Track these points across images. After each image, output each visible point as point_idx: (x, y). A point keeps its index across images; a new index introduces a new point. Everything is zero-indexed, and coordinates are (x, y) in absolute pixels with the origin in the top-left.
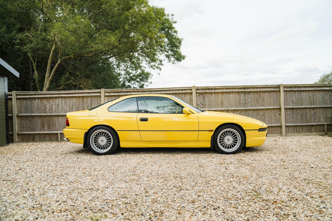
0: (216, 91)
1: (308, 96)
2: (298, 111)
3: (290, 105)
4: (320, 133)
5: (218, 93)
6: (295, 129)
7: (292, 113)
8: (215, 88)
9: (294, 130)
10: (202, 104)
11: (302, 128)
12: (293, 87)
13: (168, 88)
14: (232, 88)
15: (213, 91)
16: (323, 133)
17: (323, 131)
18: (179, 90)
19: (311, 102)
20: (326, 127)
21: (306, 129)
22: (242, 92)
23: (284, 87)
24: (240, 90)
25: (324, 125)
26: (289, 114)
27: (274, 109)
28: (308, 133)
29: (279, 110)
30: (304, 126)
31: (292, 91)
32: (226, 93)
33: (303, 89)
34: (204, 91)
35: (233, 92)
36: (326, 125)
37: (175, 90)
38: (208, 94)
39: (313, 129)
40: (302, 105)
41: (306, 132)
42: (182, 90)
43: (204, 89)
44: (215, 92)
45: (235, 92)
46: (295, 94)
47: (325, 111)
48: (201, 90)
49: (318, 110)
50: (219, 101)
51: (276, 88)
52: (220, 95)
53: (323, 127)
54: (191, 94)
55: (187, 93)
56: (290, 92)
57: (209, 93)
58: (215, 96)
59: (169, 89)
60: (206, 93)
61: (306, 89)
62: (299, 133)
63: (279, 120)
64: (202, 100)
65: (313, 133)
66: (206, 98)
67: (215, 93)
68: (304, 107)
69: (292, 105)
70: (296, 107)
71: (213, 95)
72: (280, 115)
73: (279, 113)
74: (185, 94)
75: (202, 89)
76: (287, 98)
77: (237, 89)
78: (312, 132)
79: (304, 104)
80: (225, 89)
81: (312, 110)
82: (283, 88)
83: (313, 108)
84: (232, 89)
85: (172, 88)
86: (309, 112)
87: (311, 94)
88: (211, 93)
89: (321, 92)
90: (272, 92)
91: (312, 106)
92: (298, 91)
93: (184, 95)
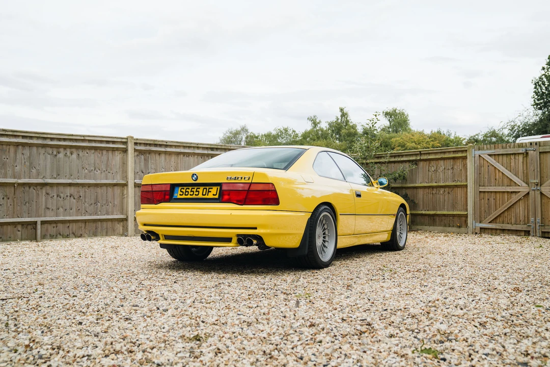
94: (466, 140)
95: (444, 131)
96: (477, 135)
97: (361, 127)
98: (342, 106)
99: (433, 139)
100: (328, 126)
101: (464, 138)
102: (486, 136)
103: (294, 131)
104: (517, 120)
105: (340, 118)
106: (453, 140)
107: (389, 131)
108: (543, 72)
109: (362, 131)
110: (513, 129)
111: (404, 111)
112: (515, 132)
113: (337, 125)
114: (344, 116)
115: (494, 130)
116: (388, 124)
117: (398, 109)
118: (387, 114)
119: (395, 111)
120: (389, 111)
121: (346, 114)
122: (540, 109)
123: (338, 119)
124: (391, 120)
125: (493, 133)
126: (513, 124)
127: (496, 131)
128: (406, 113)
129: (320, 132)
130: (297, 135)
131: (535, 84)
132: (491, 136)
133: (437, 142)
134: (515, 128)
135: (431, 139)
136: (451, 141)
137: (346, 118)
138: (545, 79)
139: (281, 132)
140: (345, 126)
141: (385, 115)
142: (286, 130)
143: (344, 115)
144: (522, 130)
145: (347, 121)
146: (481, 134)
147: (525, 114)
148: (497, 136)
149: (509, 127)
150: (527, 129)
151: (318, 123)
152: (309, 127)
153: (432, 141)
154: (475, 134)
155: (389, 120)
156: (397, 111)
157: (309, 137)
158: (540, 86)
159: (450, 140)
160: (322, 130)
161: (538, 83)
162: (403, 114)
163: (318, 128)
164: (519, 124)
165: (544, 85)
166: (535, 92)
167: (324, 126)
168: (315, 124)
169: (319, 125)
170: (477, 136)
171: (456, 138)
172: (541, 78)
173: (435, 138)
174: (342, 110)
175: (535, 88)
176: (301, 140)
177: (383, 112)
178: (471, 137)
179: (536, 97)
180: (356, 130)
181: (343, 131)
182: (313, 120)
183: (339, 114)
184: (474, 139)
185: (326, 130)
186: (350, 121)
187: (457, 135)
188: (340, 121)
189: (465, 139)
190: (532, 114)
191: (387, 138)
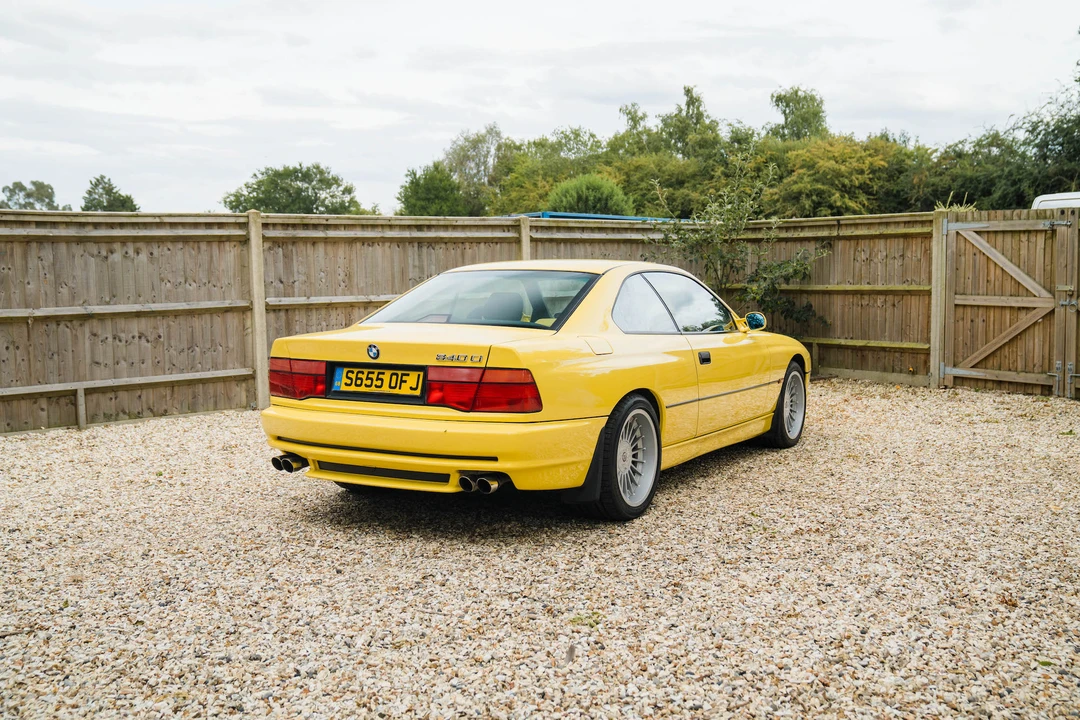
0: (332, 234)
5: (335, 241)
8: (329, 223)
10: (282, 282)
13: (154, 216)
14: (382, 226)
15: (320, 234)
18: (196, 225)
22: (411, 241)
24: (406, 234)
32: (363, 241)
34: (290, 233)
35: (384, 240)
37: (183, 225)
38: (301, 247)
42: (209, 225)
43: (288, 225)
44: (326, 238)
45: (391, 240)
48: (280, 227)
50: (340, 271)
52: (342, 251)
54: (245, 241)
55: (229, 238)
57: (305, 240)
58: (326, 253)
59: (157, 220)
60: (294, 241)
64: (281, 265)
66: (295, 257)
67: (326, 240)
71: (321, 247)
74: (221, 240)
75: (283, 225)
77: (397, 229)
80: (358, 229)
84: (380, 229)
85: (170, 216)
88: (314, 242)
90: (497, 243)
93: (215, 246)
94: (938, 154)
95: (895, 133)
96: (960, 142)
97: (727, 128)
98: (690, 85)
99: (872, 151)
100: (661, 125)
101: (935, 148)
102: (979, 144)
103: (592, 136)
104: (1044, 111)
105: (684, 107)
106: (912, 153)
107: (784, 135)
109: (729, 135)
110: (1034, 129)
111: (814, 93)
112: (1040, 137)
113: (678, 123)
114: (693, 104)
115: (998, 133)
116: (781, 120)
117: (803, 88)
118: (779, 99)
119: (796, 92)
120: (783, 93)
121: (698, 100)
123: (681, 110)
124: (787, 111)
125: (993, 139)
126: (1035, 119)
127: (1001, 134)
128: (818, 97)
129: (645, 137)
130: (597, 144)
132: (990, 145)
133: (881, 157)
134: (1040, 129)
135: (868, 152)
136: (909, 156)
137: (698, 108)
139: (566, 137)
140: (696, 124)
141: (776, 101)
142: (577, 134)
143: (693, 101)
144: (1053, 131)
145: (700, 116)
146: (969, 140)
147: (1062, 99)
148: (1003, 144)
149: (1027, 125)
150: (1064, 129)
151: (641, 119)
152: (622, 126)
153: (870, 155)
154: (957, 141)
155: (784, 112)
156: (800, 93)
157: (622, 147)
159: (906, 154)
160: (648, 132)
162: (813, 99)
163: (640, 129)
164: (1048, 119)
167: (653, 124)
168: (635, 119)
169: (642, 123)
170: (960, 146)
171: (918, 149)
173: (876, 151)
174: (688, 92)
176: (607, 152)
177: (772, 96)
178: (950, 147)
180: (717, 135)
181: (692, 137)
182: (630, 113)
183: (683, 101)
184: (955, 151)
185: (657, 133)
186: (705, 114)
187: (921, 143)
188: (684, 113)
189: (936, 151)
190: (1075, 99)
191: (778, 150)
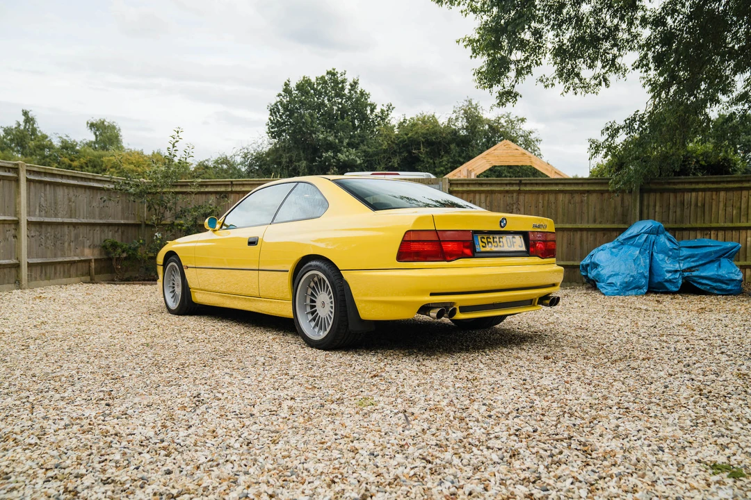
1: (66, 197)
2: (49, 229)
3: (34, 215)
4: (83, 278)
6: (44, 271)
7: (37, 233)
9: (41, 272)
11: (55, 269)
12: (42, 172)
16: (88, 278)
17: (89, 274)
19: (71, 211)
20: (93, 264)
21: (62, 270)
23: (27, 170)
25: (89, 261)
26: (32, 236)
27: (5, 222)
28: (65, 280)
29: (13, 226)
30: (60, 263)
31: (40, 182)
33: (59, 180)
36: (93, 261)
39: (73, 270)
40: (56, 216)
41: (60, 277)
46: (45, 190)
47: (91, 232)
49: (82, 230)
51: (9, 172)
53: (87, 264)
56: (37, 184)
61: (64, 181)
62: (49, 279)
63: (15, 251)
65: (73, 279)
68: (60, 220)
69: (40, 216)
70: (47, 220)
72: (16, 237)
73: (13, 232)
76: (31, 197)
78: (70, 277)
79: (60, 215)
81: (71, 228)
82: (25, 172)
83: (75, 225)
86: (67, 233)
87: (71, 192)
89: (87, 191)
91: (74, 220)
92: (50, 183)
94: (194, 166)
96: (207, 160)
97: (58, 139)
98: (27, 109)
99: (154, 161)
100: (3, 134)
102: (216, 162)
104: (250, 147)
105: (22, 124)
107: (96, 148)
108: (278, 99)
109: (60, 144)
110: (246, 156)
111: (115, 124)
112: (249, 161)
113: (18, 133)
114: (29, 122)
115: (226, 158)
116: (93, 138)
117: (107, 120)
118: (92, 126)
119: (103, 123)
120: (95, 122)
121: (32, 119)
122: (274, 138)
123: (19, 125)
124: (98, 133)
125: (224, 160)
126: (246, 151)
127: (228, 158)
128: (117, 127)
131: (271, 111)
132: (222, 163)
134: (248, 156)
137: (33, 125)
138: (280, 107)
140: (31, 135)
141: (90, 126)
143: (29, 120)
144: (255, 158)
145: (34, 131)
146: (211, 160)
147: (260, 141)
148: (229, 163)
149: (242, 154)
150: (260, 158)
154: (204, 160)
155: (95, 133)
156: (105, 123)
158: (275, 113)
161: (273, 109)
162: (114, 128)
164: (252, 152)
165: (279, 113)
166: (270, 119)
170: (206, 162)
172: (276, 104)
173: (157, 161)
174: (25, 113)
175: (271, 115)
177: (88, 123)
178: (201, 162)
179: (270, 124)
180: (51, 143)
183: (22, 119)
184: (203, 165)
186: (38, 129)
188: (22, 127)
189: (192, 164)
190: (266, 142)
191: (94, 156)
